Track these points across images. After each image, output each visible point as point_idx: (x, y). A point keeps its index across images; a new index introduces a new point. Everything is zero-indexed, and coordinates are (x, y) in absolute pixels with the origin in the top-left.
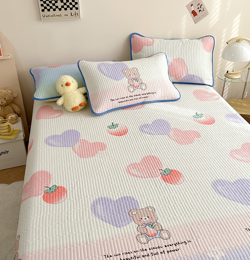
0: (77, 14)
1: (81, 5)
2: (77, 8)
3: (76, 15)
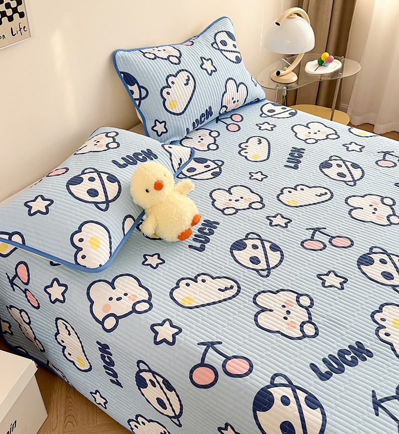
0: (24, 28)
1: (28, 6)
2: (22, 15)
3: (22, 30)
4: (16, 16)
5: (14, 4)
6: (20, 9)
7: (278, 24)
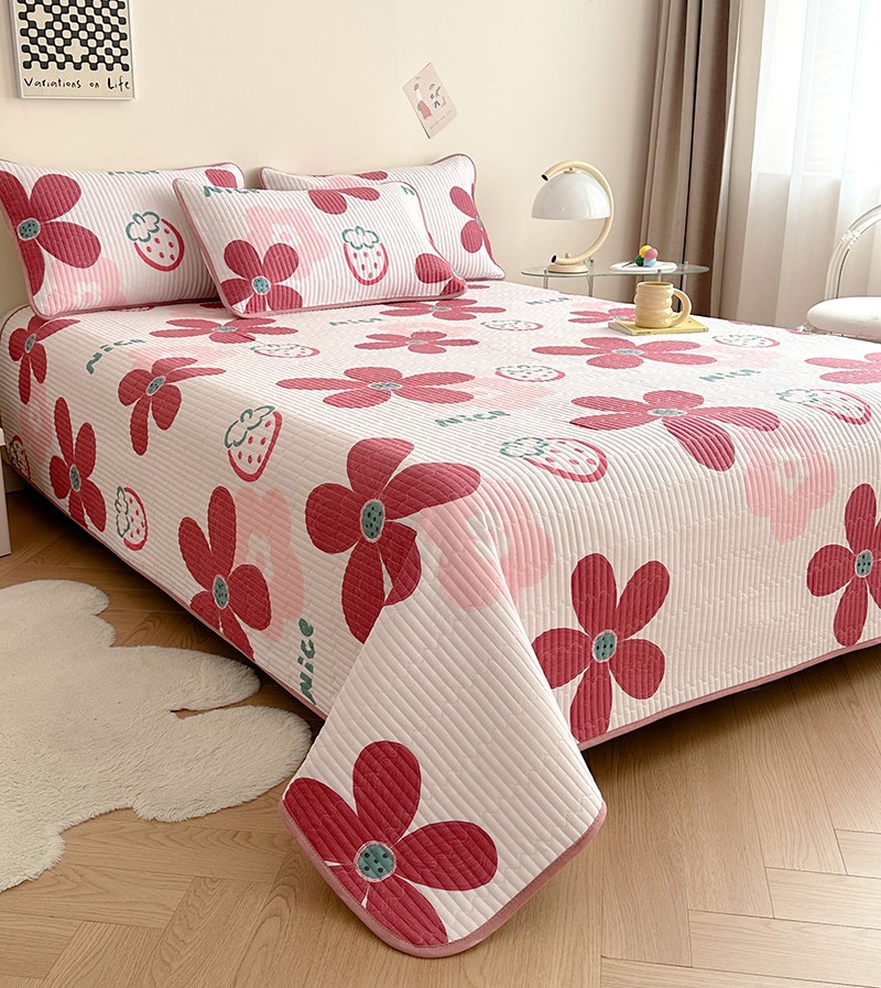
0: (127, 83)
1: (135, 59)
2: (125, 68)
3: (123, 85)
4: (117, 67)
5: (117, 52)
6: (124, 60)
7: (544, 177)
